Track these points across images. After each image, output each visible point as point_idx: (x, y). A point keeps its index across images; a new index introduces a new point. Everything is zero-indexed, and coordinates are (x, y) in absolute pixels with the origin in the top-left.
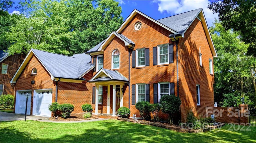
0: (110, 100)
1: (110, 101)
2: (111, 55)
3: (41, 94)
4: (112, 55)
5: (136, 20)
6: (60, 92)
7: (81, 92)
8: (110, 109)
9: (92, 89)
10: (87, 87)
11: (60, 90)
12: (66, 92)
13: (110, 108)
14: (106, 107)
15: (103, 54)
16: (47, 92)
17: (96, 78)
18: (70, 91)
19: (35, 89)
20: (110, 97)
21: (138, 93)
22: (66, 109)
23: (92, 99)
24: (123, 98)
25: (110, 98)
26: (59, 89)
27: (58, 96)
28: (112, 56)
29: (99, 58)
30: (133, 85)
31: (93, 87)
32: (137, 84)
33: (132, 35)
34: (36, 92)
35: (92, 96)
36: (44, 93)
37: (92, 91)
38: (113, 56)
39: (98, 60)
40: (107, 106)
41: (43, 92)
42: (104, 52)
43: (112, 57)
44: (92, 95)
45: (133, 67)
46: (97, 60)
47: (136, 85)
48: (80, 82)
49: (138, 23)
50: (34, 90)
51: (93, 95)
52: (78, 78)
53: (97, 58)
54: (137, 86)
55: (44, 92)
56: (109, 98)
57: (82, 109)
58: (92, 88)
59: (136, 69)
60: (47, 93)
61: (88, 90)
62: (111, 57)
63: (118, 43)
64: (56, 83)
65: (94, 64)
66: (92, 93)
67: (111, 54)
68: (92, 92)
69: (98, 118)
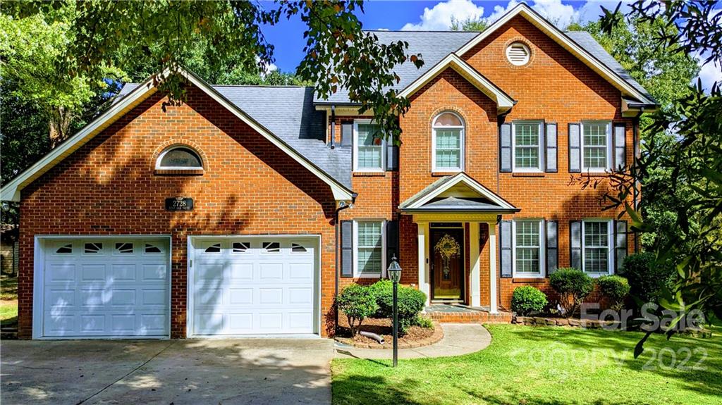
3: (227, 251)
4: (433, 125)
5: (514, 35)
16: (266, 244)
19: (197, 235)
20: (430, 255)
21: (517, 245)
24: (481, 260)
33: (499, 77)
34: (192, 243)
36: (249, 250)
38: (435, 129)
39: (357, 133)
41: (241, 246)
43: (434, 133)
45: (501, 171)
47: (513, 222)
49: (516, 45)
50: (188, 238)
53: (356, 125)
54: (513, 225)
55: (247, 244)
56: (427, 260)
59: (513, 176)
60: (264, 250)
62: (431, 132)
63: (457, 93)
67: (431, 123)
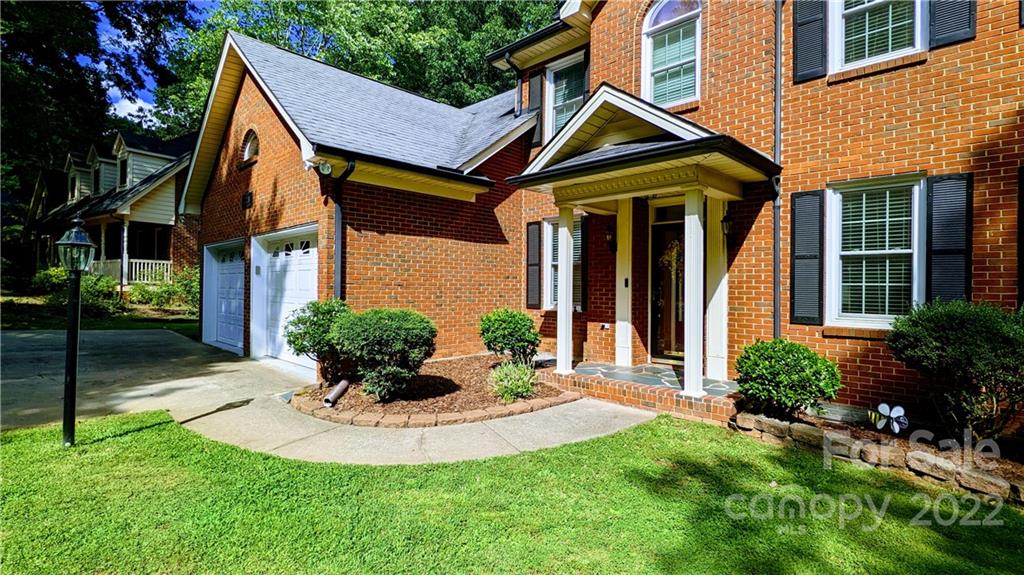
0: (633, 290)
1: (634, 295)
2: (639, 34)
3: (282, 255)
4: (646, 27)
6: (362, 241)
7: (472, 246)
8: (634, 342)
9: (524, 237)
10: (502, 226)
11: (358, 230)
12: (397, 242)
13: (634, 337)
14: (607, 326)
15: (586, 47)
16: (302, 243)
17: (557, 157)
18: (419, 238)
19: (255, 235)
20: (633, 272)
21: (844, 249)
22: (379, 343)
23: (524, 285)
24: (729, 282)
25: (633, 282)
26: (351, 225)
27: (348, 266)
28: (644, 37)
29: (558, 77)
30: (801, 195)
31: (529, 224)
32: (835, 190)
34: (263, 246)
35: (524, 271)
36: (293, 253)
37: (524, 244)
38: (648, 35)
39: (553, 86)
40: (614, 322)
41: (289, 248)
42: (595, 24)
43: (647, 44)
44: (524, 263)
45: (798, 80)
46: (549, 87)
47: (829, 193)
48: (468, 194)
50: (253, 239)
51: (528, 265)
52: (455, 167)
53: (550, 75)
54: (834, 203)
55: (292, 245)
56: (627, 281)
57: (482, 341)
58: (524, 230)
59: (830, 84)
60: (301, 252)
61: (506, 242)
62: (639, 42)
64: (333, 188)
65: (532, 110)
66: (524, 257)
67: (640, 24)
68: (524, 251)
69: (576, 394)
